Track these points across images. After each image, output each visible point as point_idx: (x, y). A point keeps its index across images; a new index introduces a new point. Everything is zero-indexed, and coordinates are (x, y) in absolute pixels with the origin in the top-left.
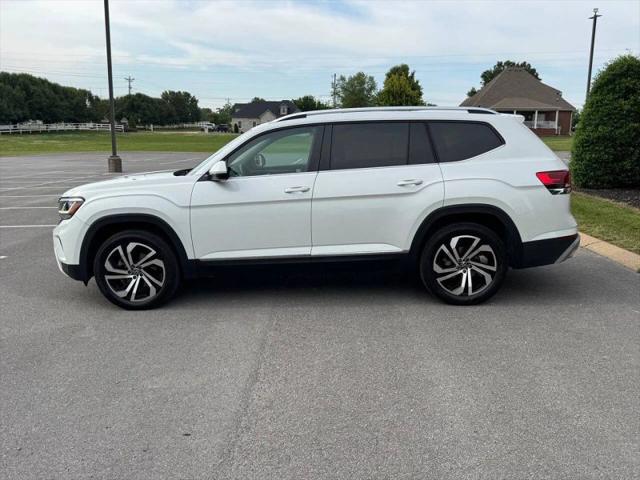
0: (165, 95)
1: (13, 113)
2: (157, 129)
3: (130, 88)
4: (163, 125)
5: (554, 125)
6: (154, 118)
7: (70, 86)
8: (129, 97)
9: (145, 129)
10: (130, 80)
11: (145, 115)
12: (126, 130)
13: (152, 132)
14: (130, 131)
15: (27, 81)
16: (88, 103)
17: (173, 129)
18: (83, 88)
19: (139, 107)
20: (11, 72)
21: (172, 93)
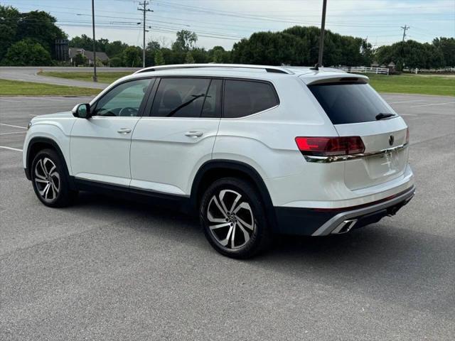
0: (436, 41)
1: (297, 58)
2: (423, 73)
3: (404, 35)
4: (428, 68)
6: (421, 62)
7: (349, 35)
8: (401, 44)
9: (410, 72)
10: (405, 28)
11: (412, 59)
12: (391, 73)
13: (417, 75)
14: (393, 74)
15: (313, 33)
16: (361, 50)
17: (439, 73)
18: (359, 37)
19: (408, 52)
20: (302, 26)
21: (444, 39)
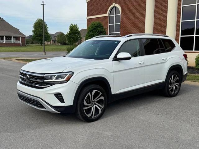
5: (20, 42)
